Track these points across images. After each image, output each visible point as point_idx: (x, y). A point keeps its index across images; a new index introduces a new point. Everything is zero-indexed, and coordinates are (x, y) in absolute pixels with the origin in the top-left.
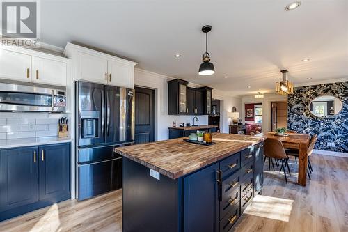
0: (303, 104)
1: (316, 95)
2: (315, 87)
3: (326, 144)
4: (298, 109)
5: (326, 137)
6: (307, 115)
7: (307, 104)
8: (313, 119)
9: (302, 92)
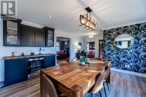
0: (111, 40)
1: (118, 34)
2: (118, 29)
3: (124, 66)
4: (109, 43)
5: (124, 61)
6: (114, 47)
7: (113, 40)
8: (117, 50)
9: (111, 32)
